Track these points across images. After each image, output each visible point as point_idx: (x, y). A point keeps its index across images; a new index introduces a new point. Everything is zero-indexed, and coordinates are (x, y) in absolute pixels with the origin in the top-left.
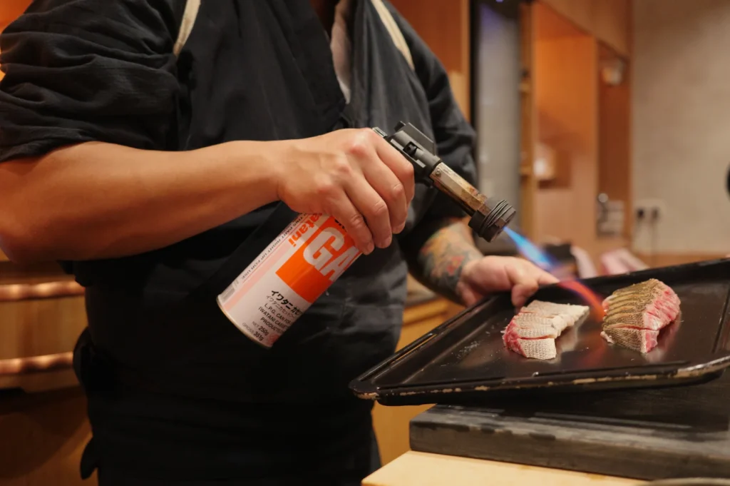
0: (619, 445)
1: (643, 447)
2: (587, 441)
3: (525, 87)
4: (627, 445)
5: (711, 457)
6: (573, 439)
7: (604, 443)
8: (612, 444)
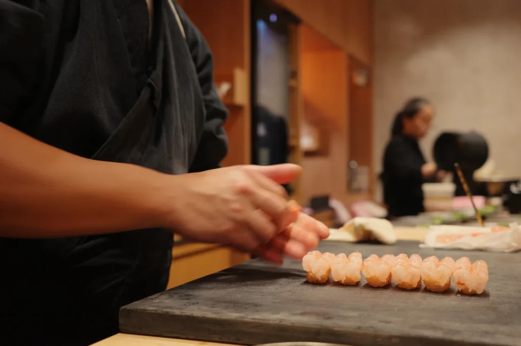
0: (271, 322)
1: (288, 324)
2: (248, 320)
3: (293, 83)
4: (277, 322)
5: (336, 329)
6: (239, 319)
7: (261, 322)
8: (266, 322)
